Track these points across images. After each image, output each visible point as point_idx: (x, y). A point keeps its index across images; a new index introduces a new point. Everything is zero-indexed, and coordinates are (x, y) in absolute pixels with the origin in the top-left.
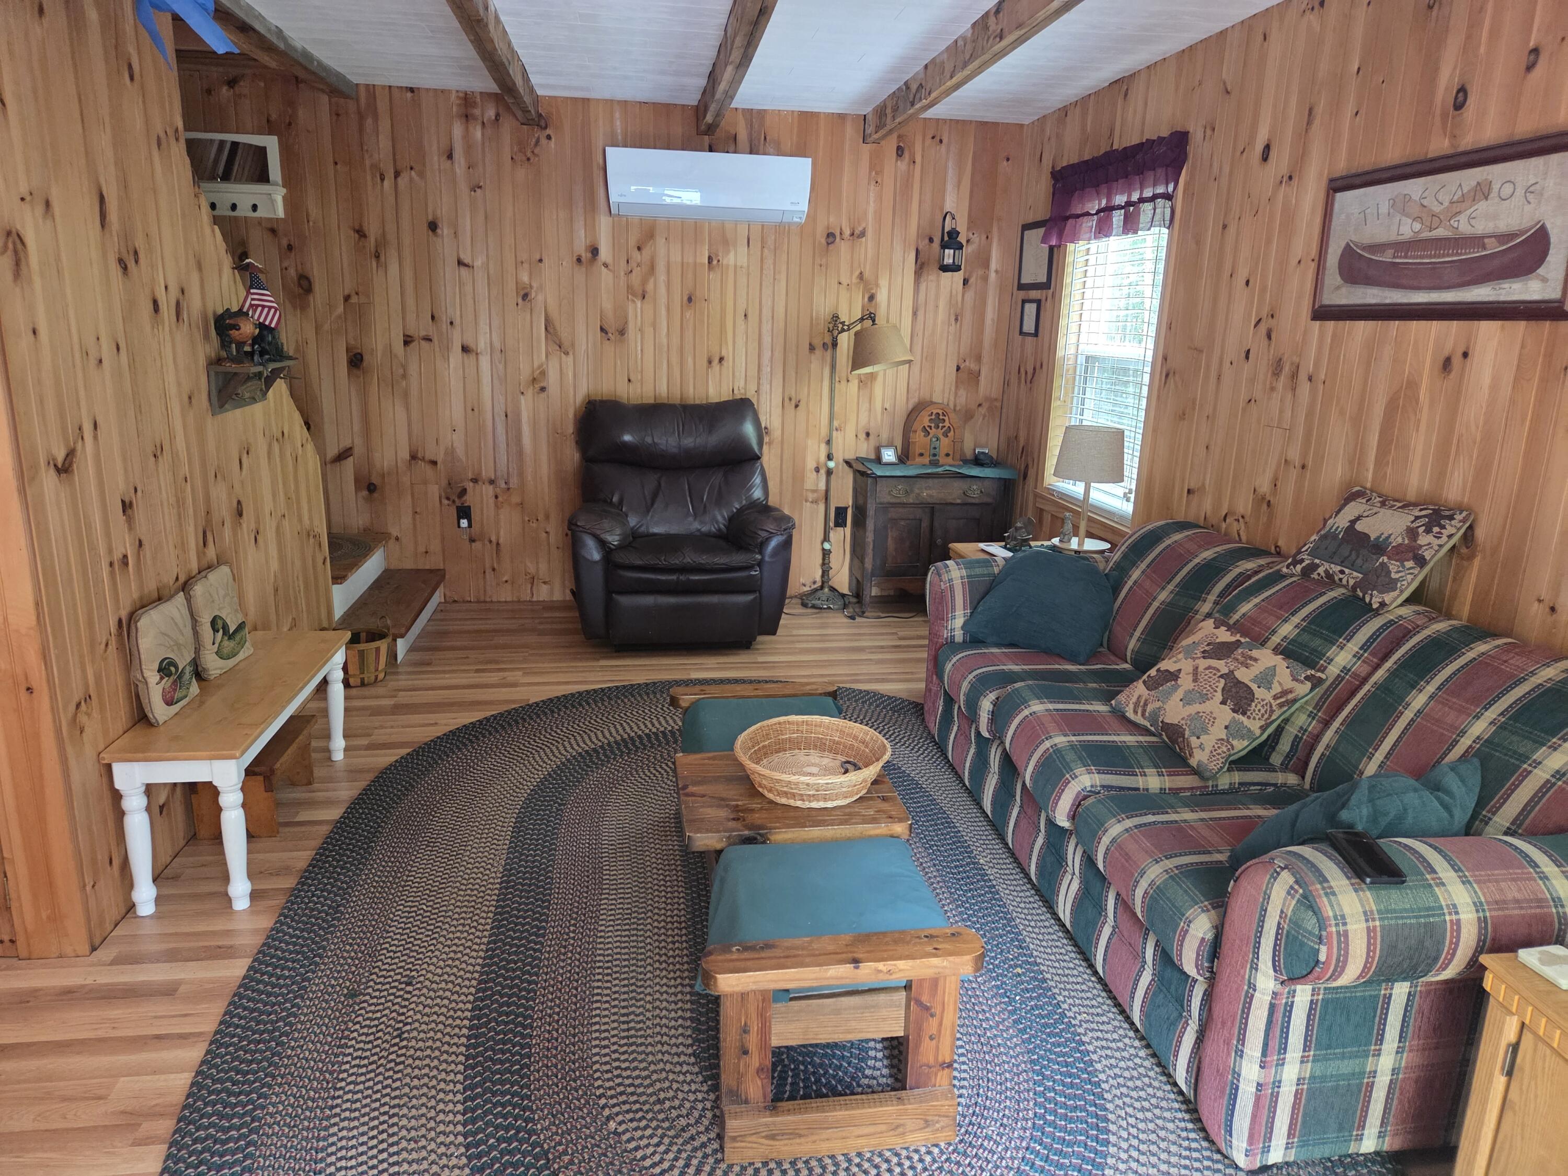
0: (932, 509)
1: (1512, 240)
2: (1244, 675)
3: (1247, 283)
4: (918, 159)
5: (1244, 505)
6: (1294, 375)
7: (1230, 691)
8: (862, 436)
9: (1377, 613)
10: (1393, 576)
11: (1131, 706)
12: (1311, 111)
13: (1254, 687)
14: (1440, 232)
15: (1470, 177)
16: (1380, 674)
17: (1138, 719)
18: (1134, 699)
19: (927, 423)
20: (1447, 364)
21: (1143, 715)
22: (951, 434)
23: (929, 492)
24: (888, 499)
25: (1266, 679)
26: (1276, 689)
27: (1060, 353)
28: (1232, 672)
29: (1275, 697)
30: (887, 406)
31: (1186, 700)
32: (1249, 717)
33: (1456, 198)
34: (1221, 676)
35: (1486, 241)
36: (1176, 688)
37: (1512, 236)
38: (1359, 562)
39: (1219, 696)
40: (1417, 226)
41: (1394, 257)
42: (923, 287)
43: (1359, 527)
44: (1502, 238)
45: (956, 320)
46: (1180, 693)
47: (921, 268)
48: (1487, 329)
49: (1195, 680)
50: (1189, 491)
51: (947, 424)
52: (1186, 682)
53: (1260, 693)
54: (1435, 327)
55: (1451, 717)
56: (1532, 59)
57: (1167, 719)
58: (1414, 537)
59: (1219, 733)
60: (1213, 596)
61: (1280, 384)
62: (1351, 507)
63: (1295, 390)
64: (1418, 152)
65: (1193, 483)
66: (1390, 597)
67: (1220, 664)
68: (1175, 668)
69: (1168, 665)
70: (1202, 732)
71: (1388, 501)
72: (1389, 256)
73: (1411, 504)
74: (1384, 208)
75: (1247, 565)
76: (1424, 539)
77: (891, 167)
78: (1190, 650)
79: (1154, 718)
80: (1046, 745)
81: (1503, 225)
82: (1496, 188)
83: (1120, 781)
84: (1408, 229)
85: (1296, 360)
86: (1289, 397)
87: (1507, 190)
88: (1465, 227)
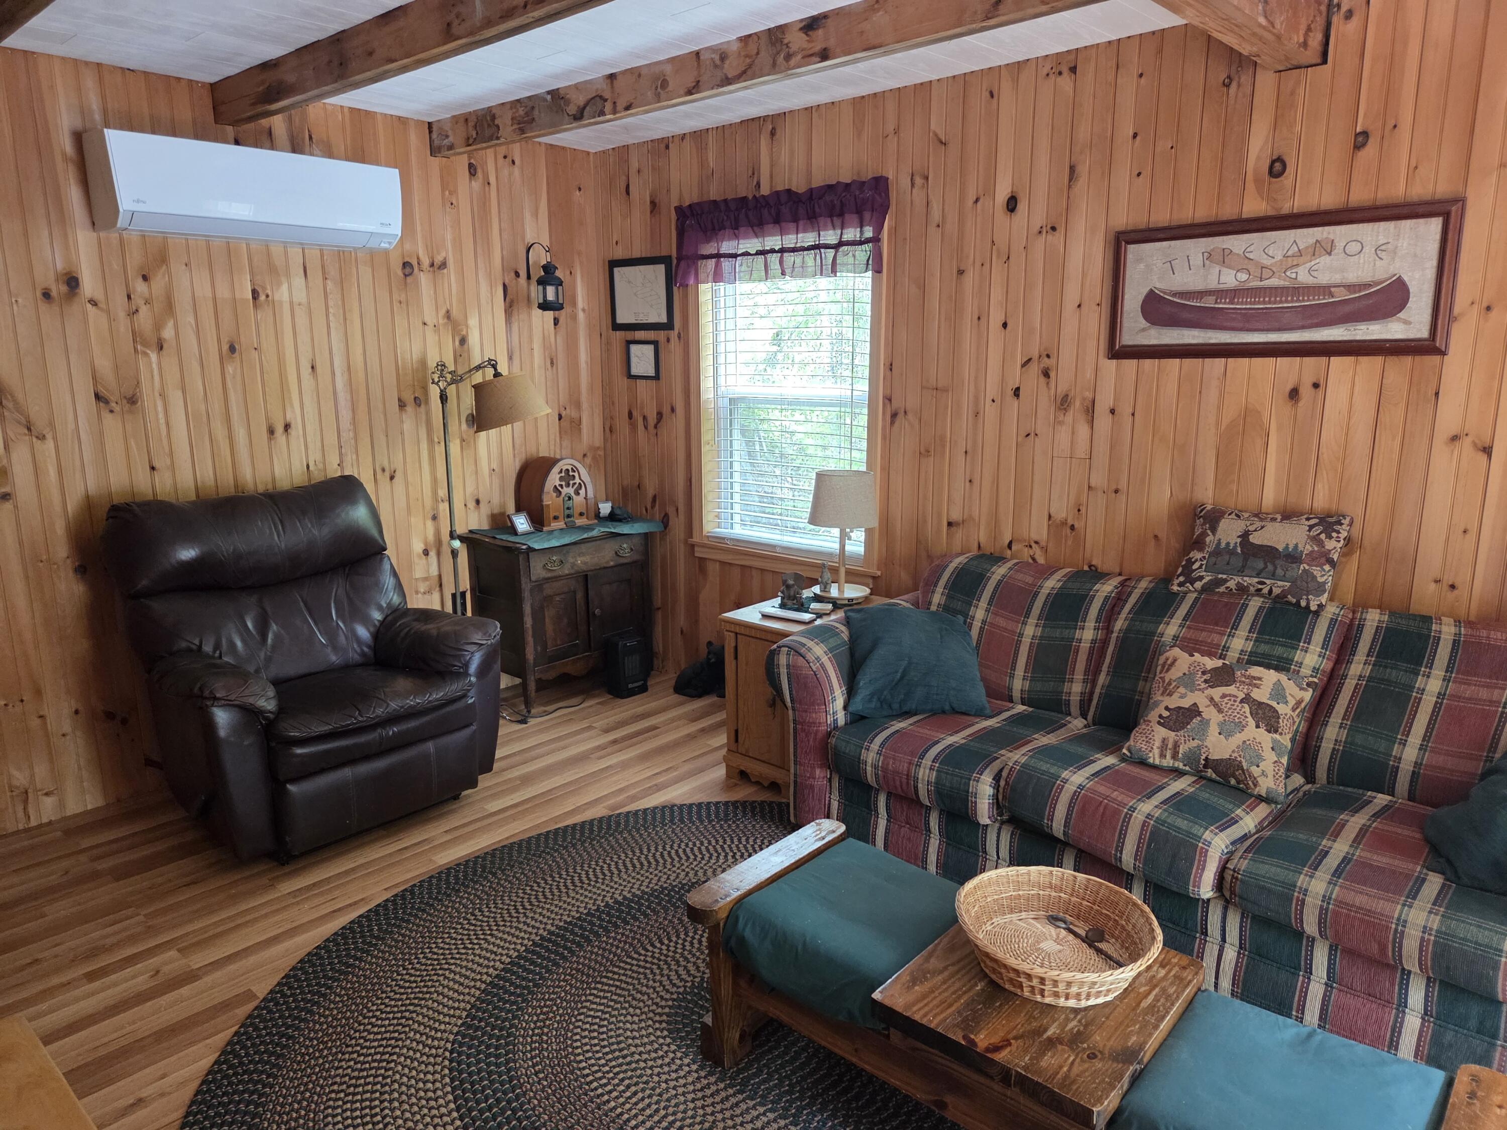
0: (585, 578)
1: (1360, 291)
2: (1261, 695)
3: (1005, 325)
4: (492, 180)
5: (1038, 530)
6: (1090, 410)
7: (1257, 714)
8: (471, 504)
9: (1317, 614)
10: (1321, 580)
11: (1156, 752)
12: (1072, 169)
13: (1274, 704)
14: (1274, 282)
15: (1306, 236)
16: (1358, 668)
17: (1168, 762)
18: (1157, 743)
19: (557, 483)
20: (1294, 394)
21: (1175, 756)
22: (582, 492)
23: (582, 560)
24: (544, 574)
25: (1279, 693)
26: (1292, 702)
27: (704, 397)
28: (1248, 695)
29: (1294, 710)
30: (494, 465)
31: (1226, 731)
32: (1281, 734)
33: (1290, 253)
34: (1242, 701)
35: (1333, 289)
36: (1206, 723)
37: (1368, 286)
38: (1280, 572)
39: (1251, 722)
40: (1243, 277)
41: (1216, 303)
42: (515, 327)
43: (1255, 539)
44: (1351, 287)
45: (552, 363)
46: (1213, 729)
47: (510, 306)
48: (1336, 362)
49: (1220, 711)
50: (950, 524)
51: (577, 481)
52: (1210, 713)
53: (1281, 709)
54: (1283, 362)
55: (1484, 694)
56: (1361, 140)
57: (1215, 756)
58: (1321, 544)
59: (1270, 757)
60: (1090, 623)
61: (1069, 418)
62: (1223, 524)
63: (1091, 422)
64: (1228, 212)
65: (956, 516)
66: (1324, 599)
67: (1231, 690)
68: (1186, 703)
69: (1174, 702)
70: (1257, 760)
71: (1258, 515)
72: (1209, 302)
73: (1288, 515)
74: (1197, 260)
75: (1106, 589)
76: (1330, 544)
77: (465, 187)
78: (1187, 680)
79: (1192, 758)
80: (1138, 818)
81: (1352, 277)
82: (1340, 245)
83: (1235, 832)
84: (1230, 279)
85: (1089, 395)
86: (1083, 430)
87: (1353, 248)
88: (1304, 277)
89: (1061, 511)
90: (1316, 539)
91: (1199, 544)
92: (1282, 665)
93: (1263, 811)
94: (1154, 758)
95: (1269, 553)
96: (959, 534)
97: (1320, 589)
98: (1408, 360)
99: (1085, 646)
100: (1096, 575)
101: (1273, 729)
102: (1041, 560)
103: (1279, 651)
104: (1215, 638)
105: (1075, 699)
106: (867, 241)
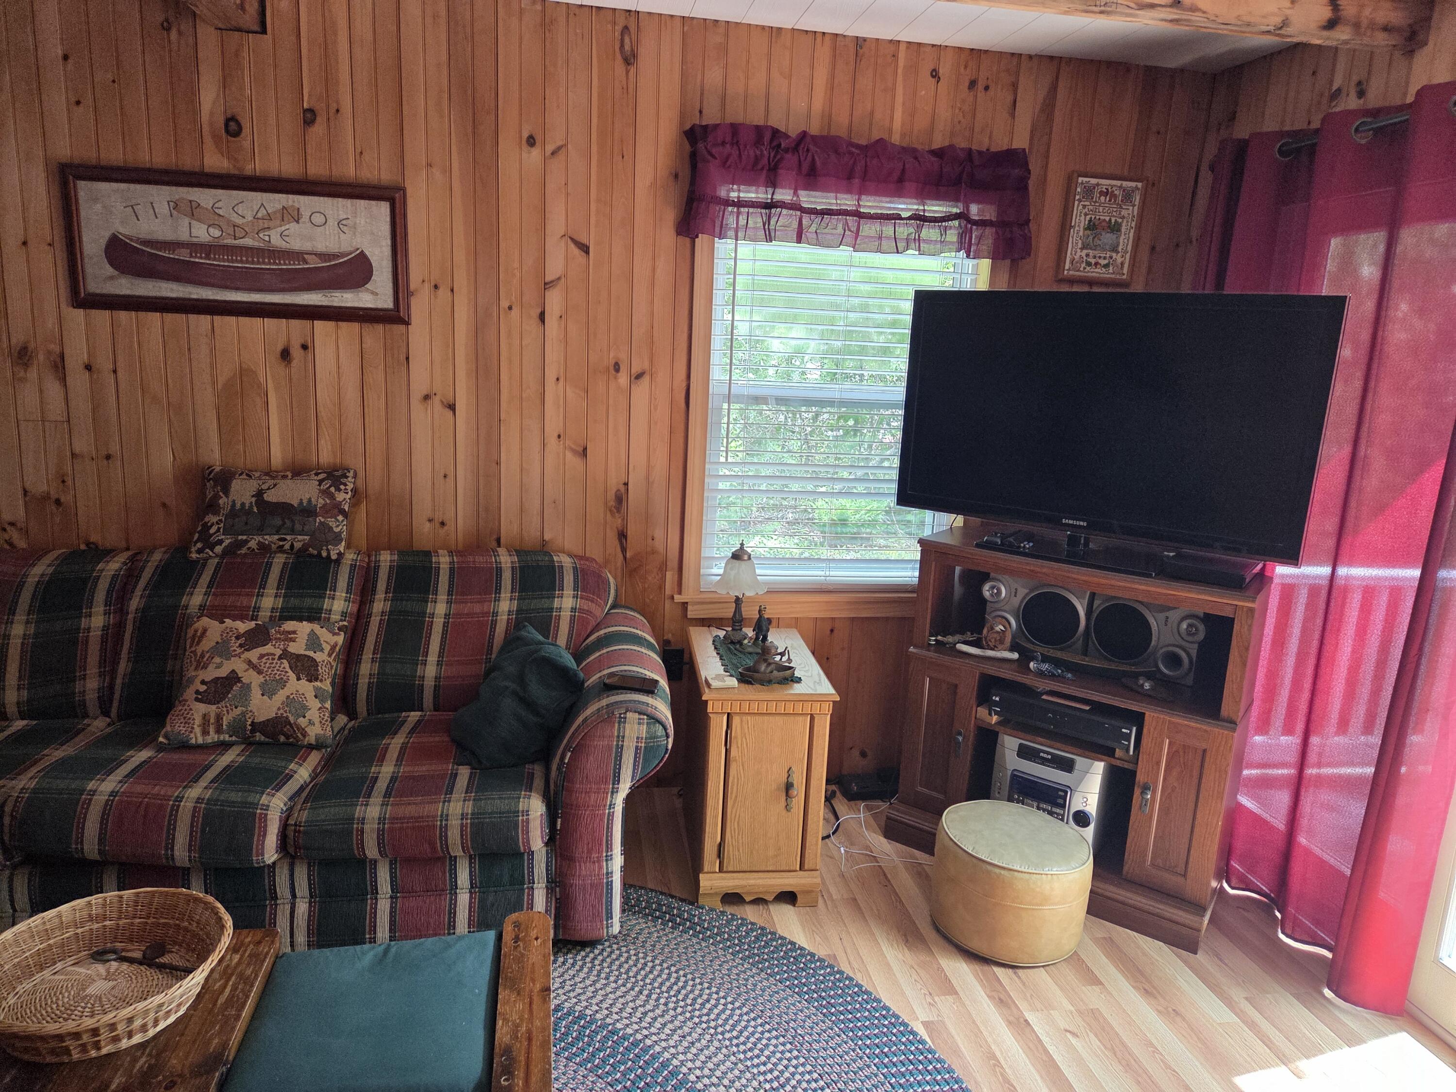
1: (330, 261)
2: (297, 648)
5: (10, 508)
6: (59, 366)
7: (296, 666)
9: (338, 562)
10: (337, 530)
11: (198, 730)
13: (311, 654)
14: (248, 242)
15: (276, 201)
16: (380, 605)
17: (213, 737)
18: (198, 721)
20: (285, 355)
21: (219, 731)
25: (314, 642)
26: (327, 648)
28: (285, 651)
29: (330, 655)
31: (268, 691)
32: (321, 681)
33: (260, 215)
34: (280, 658)
35: (306, 256)
36: (248, 687)
37: (335, 256)
38: (298, 527)
39: (292, 676)
40: (216, 233)
41: (191, 256)
44: (323, 256)
46: (256, 692)
48: (321, 326)
49: (260, 672)
52: (249, 677)
53: (319, 657)
54: (270, 323)
55: (476, 609)
56: (309, 117)
57: (261, 718)
58: (332, 497)
59: (314, 704)
60: (99, 608)
61: (33, 374)
62: (236, 485)
63: (63, 380)
64: (188, 162)
66: (342, 547)
67: (268, 648)
68: (223, 672)
69: (210, 674)
70: (302, 710)
71: (269, 473)
72: (183, 255)
73: (298, 471)
74: (163, 209)
75: (113, 566)
76: (340, 497)
78: (222, 650)
79: (237, 727)
80: (187, 806)
81: (321, 246)
82: (305, 214)
83: (292, 787)
84: (202, 233)
85: (55, 348)
86: (53, 388)
87: (318, 219)
88: (276, 241)
89: (40, 485)
90: (326, 493)
91: (213, 507)
92: (314, 615)
93: (314, 758)
94: (197, 737)
95: (284, 509)
97: (337, 538)
98: (380, 328)
99: (96, 634)
100: (100, 553)
101: (313, 677)
102: (22, 544)
103: (308, 602)
104: (245, 601)
105: (91, 697)
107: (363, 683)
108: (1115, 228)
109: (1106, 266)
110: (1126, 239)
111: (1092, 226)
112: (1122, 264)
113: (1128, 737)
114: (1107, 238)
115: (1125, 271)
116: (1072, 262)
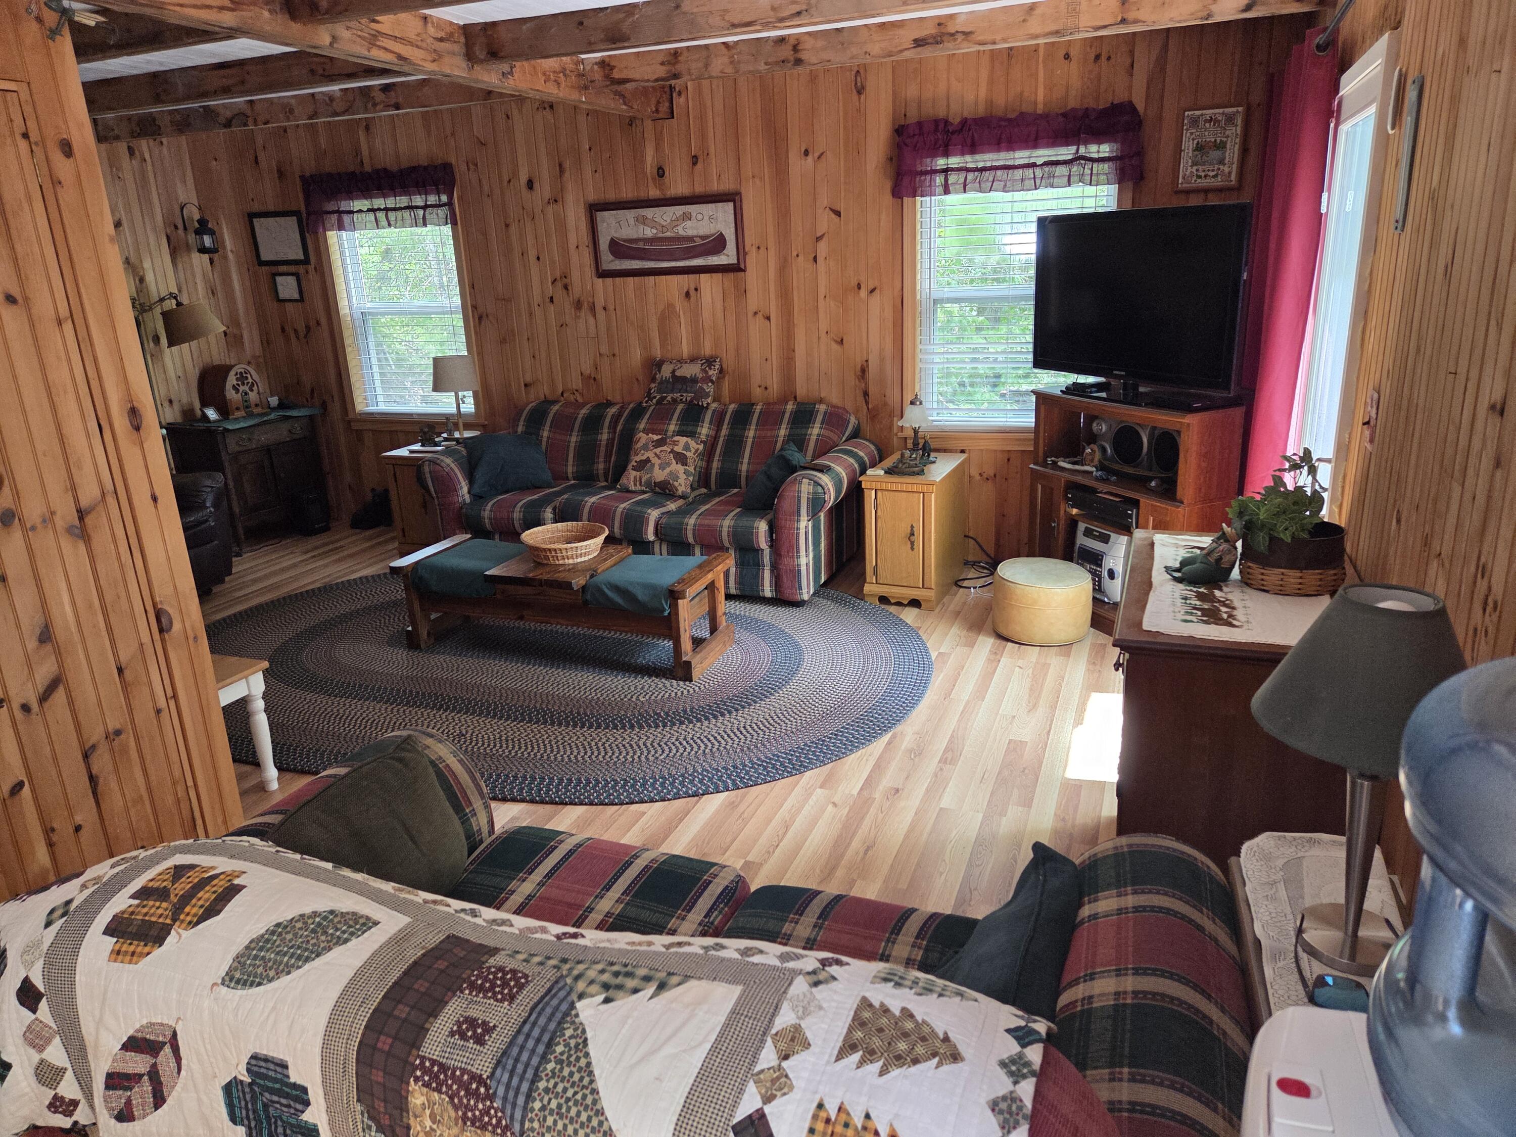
0: (267, 450)
1: (706, 239)
2: (678, 449)
3: (538, 258)
4: (147, 156)
5: (576, 382)
6: (592, 308)
8: (166, 404)
9: (707, 408)
10: (708, 391)
11: (632, 483)
12: (560, 165)
13: (685, 452)
14: (668, 234)
15: (680, 210)
16: (724, 431)
17: (638, 488)
18: (632, 479)
19: (235, 382)
20: (688, 294)
21: (641, 484)
22: (255, 388)
23: (264, 437)
24: (237, 449)
25: (687, 447)
26: (694, 451)
27: (342, 313)
29: (695, 454)
30: (180, 374)
31: (662, 467)
32: (689, 466)
33: (673, 219)
35: (695, 238)
36: (653, 465)
37: (708, 237)
38: (689, 389)
39: (674, 462)
40: (654, 231)
41: (644, 245)
42: (180, 266)
43: (678, 373)
44: (703, 238)
45: (213, 293)
46: (657, 467)
47: (174, 252)
48: (703, 277)
49: (660, 459)
50: (526, 385)
51: (250, 380)
52: (655, 460)
53: (688, 454)
54: (680, 277)
55: (769, 434)
56: (695, 160)
57: (658, 480)
58: (706, 372)
59: (683, 477)
60: (606, 430)
61: (583, 314)
62: (664, 367)
63: (595, 316)
64: (642, 195)
65: (528, 379)
66: (709, 400)
67: (665, 448)
68: (644, 458)
69: (638, 458)
70: (676, 478)
71: (681, 361)
72: (641, 245)
73: (693, 360)
74: (632, 222)
75: (613, 410)
76: (711, 373)
77: (128, 165)
78: (645, 448)
79: (648, 483)
80: (619, 510)
81: (702, 232)
82: (694, 215)
83: (664, 510)
84: (649, 232)
85: (590, 300)
86: (591, 320)
87: (700, 217)
88: (682, 232)
89: (587, 369)
90: (704, 371)
91: (653, 380)
92: (692, 435)
93: (680, 502)
94: (632, 488)
95: (683, 379)
96: (532, 391)
97: (707, 395)
98: (731, 275)
99: (604, 443)
100: (609, 404)
101: (685, 464)
102: (580, 400)
103: (690, 428)
104: (661, 426)
105: (601, 472)
106: (444, 205)
107: (714, 472)
108: (1221, 146)
109: (1215, 176)
110: (1233, 152)
111: (1199, 148)
112: (1230, 173)
113: (1130, 516)
114: (1215, 154)
115: (1233, 177)
116: (1184, 178)
